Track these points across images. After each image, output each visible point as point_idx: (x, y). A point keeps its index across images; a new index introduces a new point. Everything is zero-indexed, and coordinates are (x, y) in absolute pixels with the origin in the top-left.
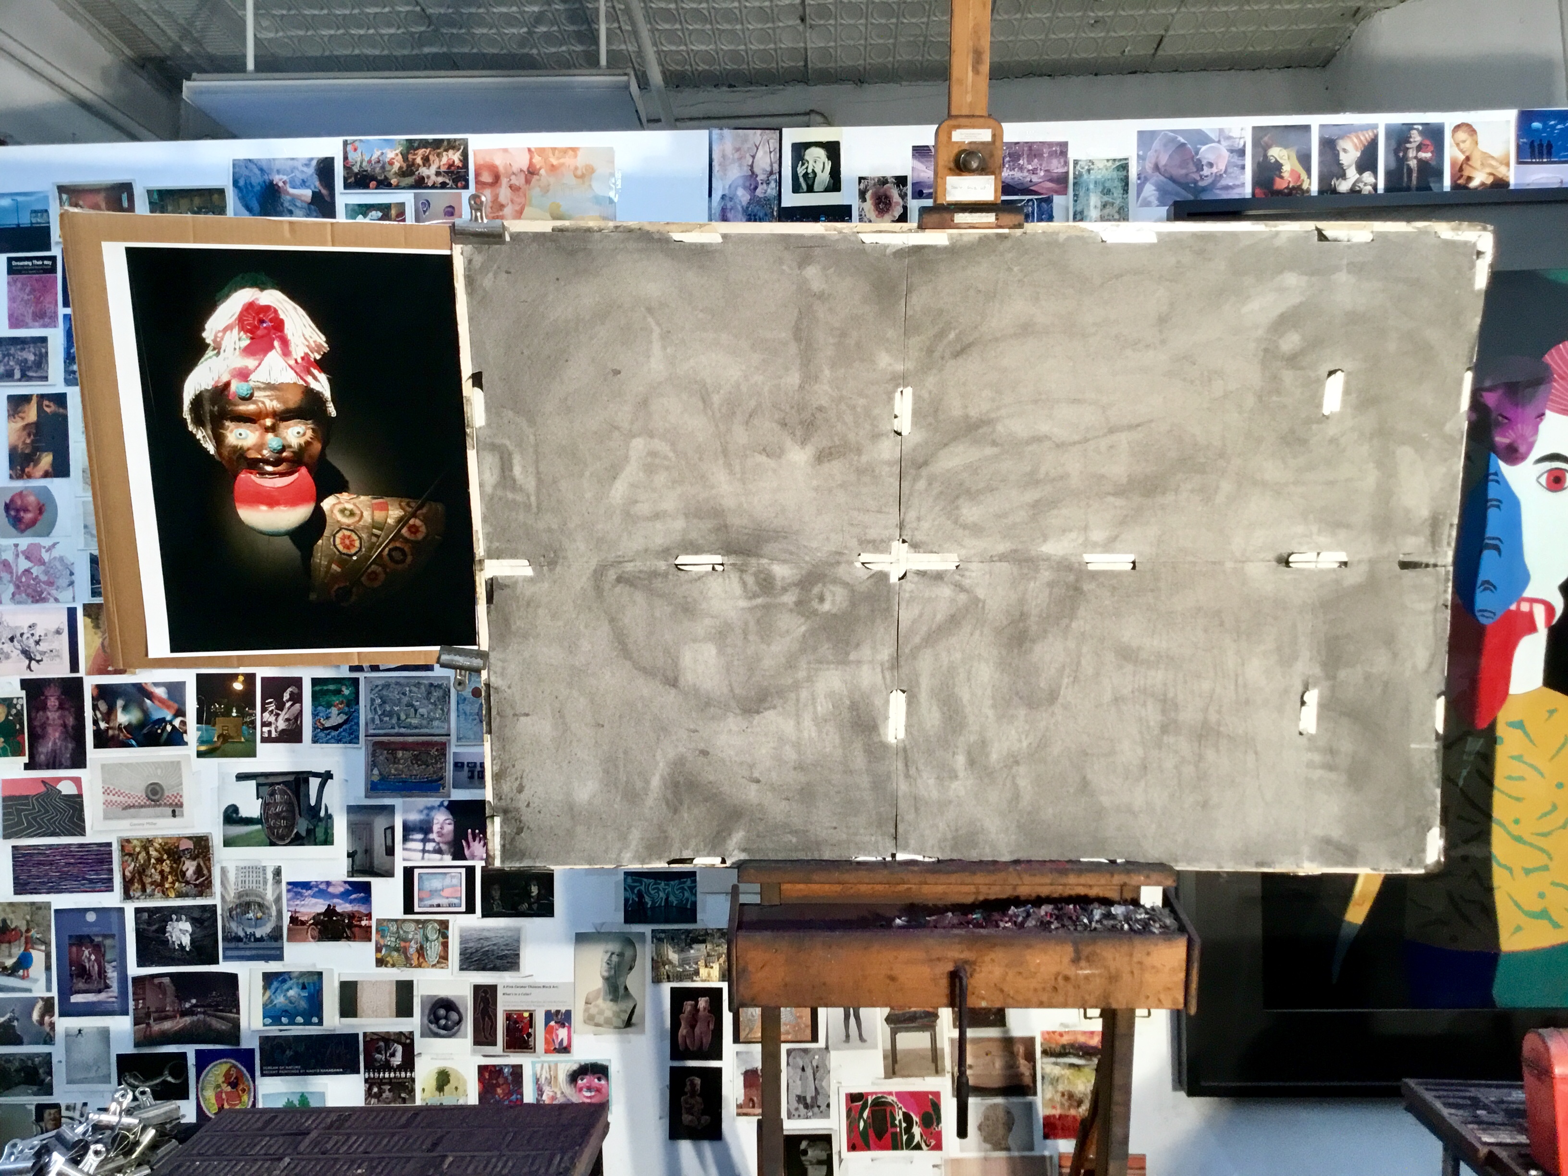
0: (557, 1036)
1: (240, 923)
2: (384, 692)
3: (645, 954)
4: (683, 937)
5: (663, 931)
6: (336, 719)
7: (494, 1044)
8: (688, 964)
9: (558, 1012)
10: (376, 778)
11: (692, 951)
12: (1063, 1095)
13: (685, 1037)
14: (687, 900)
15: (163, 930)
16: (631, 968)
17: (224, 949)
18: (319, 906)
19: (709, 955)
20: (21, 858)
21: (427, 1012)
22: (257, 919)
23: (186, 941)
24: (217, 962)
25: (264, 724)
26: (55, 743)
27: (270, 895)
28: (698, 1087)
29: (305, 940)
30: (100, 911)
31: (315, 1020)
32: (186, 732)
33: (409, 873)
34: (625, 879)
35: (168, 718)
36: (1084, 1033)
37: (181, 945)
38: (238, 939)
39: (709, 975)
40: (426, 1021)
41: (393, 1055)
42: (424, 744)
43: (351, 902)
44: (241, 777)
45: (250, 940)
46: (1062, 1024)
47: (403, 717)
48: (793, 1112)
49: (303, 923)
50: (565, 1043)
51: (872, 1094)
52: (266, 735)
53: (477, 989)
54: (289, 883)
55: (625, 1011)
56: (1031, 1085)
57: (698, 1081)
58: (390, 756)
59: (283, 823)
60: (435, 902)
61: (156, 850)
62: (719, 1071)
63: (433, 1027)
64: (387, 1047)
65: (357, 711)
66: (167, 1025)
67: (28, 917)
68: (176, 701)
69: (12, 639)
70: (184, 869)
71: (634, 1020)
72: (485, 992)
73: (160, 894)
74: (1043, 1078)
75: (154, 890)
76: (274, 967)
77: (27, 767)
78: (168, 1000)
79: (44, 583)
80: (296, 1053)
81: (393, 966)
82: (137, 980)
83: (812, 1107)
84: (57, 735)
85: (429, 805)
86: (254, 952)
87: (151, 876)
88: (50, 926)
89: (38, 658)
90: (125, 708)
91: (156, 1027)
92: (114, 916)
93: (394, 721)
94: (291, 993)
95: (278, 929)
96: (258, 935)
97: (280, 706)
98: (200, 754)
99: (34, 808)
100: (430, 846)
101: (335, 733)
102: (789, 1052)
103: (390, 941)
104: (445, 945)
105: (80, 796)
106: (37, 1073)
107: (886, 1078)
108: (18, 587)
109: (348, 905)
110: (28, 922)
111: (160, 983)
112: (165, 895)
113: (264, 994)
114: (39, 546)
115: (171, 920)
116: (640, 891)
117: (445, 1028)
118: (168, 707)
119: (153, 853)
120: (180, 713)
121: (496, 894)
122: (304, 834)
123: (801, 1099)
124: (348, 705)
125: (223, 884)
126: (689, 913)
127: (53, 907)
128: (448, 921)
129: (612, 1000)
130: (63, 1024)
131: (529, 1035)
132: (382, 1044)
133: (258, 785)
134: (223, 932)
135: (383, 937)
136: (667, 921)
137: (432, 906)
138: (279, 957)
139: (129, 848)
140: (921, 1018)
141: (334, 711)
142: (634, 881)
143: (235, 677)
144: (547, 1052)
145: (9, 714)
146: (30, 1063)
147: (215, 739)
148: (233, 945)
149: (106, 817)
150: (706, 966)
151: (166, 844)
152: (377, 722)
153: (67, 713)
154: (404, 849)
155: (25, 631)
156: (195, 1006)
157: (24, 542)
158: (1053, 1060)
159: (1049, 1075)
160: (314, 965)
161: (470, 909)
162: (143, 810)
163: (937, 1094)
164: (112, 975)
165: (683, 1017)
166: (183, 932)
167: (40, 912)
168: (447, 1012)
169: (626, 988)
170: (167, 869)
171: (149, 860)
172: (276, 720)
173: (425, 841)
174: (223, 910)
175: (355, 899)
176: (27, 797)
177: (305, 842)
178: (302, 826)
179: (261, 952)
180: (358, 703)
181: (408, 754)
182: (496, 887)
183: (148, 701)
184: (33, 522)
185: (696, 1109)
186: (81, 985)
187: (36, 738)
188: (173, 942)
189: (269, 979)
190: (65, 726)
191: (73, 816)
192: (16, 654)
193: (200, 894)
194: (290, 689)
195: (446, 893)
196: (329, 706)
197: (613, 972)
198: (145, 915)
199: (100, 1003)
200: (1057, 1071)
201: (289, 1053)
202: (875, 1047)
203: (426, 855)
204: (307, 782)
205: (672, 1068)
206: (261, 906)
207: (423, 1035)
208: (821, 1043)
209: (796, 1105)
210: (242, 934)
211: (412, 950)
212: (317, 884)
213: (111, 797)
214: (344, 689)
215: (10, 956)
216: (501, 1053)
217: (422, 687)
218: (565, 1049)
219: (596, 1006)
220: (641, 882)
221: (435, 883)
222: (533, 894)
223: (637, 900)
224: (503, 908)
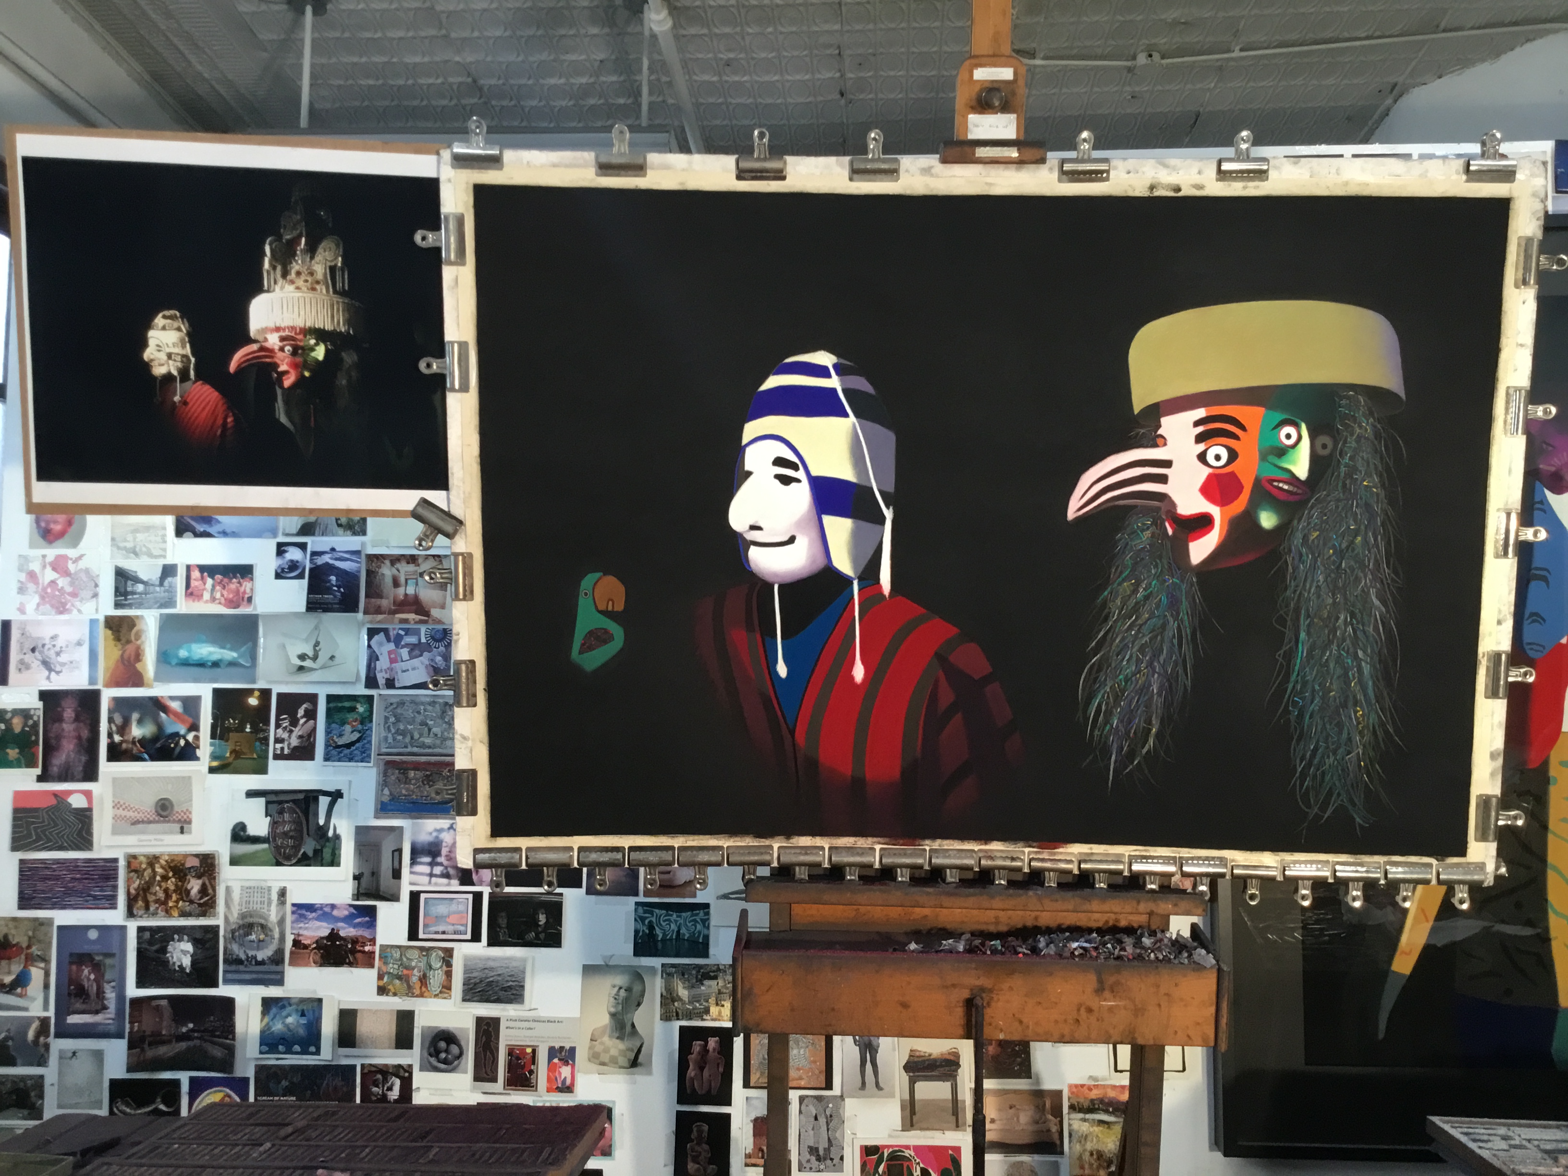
0: (560, 1073)
1: (242, 945)
2: (399, 711)
3: (656, 987)
4: (694, 972)
5: (673, 966)
6: (349, 736)
7: (495, 1080)
8: (698, 1001)
9: (562, 1048)
10: (386, 799)
11: (703, 988)
12: (1092, 1154)
13: (692, 1079)
14: (700, 933)
15: (164, 950)
16: (639, 1005)
17: (225, 972)
18: (321, 930)
19: (720, 992)
20: (27, 871)
21: (427, 1044)
22: (260, 941)
23: (187, 962)
24: (215, 985)
25: (278, 740)
26: (68, 756)
27: (273, 916)
28: (705, 1134)
29: (307, 965)
30: (104, 929)
31: (312, 1049)
32: (198, 747)
33: (415, 897)
34: (636, 910)
35: (182, 732)
36: (1114, 1087)
37: (181, 966)
38: (239, 962)
39: (720, 1013)
40: (426, 1054)
41: (390, 1089)
42: (435, 764)
43: (355, 926)
44: (251, 794)
45: (251, 964)
46: (1091, 1077)
47: (416, 736)
48: (804, 1162)
49: (306, 947)
50: (568, 1082)
51: (888, 1147)
52: (279, 752)
53: (480, 1021)
54: (294, 905)
55: (632, 1050)
56: (1058, 1142)
57: (706, 1128)
58: (401, 776)
59: (290, 842)
60: (441, 928)
61: (162, 867)
62: (728, 1116)
63: (433, 1060)
64: (385, 1080)
65: (371, 729)
66: (163, 1051)
67: (30, 933)
68: (190, 715)
69: (33, 650)
70: (189, 887)
71: (641, 1059)
72: (488, 1024)
73: (163, 914)
74: (1070, 1135)
75: (157, 908)
76: (273, 992)
77: (40, 779)
78: (165, 1024)
79: (69, 594)
80: (292, 1083)
81: (395, 994)
82: (136, 1002)
83: (825, 1159)
84: (72, 747)
85: (438, 827)
86: (254, 976)
87: (155, 894)
88: (50, 943)
89: (58, 668)
90: (140, 722)
91: (150, 1053)
92: (116, 935)
93: (408, 739)
94: (290, 1020)
95: (280, 952)
96: (259, 958)
97: (294, 722)
98: (212, 770)
99: (43, 822)
100: (438, 870)
101: (347, 751)
102: (802, 1099)
103: (392, 968)
104: (449, 974)
105: (90, 810)
106: (28, 1096)
107: (902, 1130)
108: (42, 598)
109: (352, 930)
110: (30, 938)
111: (158, 1006)
112: (168, 913)
113: (262, 1021)
114: (65, 558)
115: (173, 940)
116: (650, 922)
117: (445, 1062)
118: (183, 722)
119: (159, 870)
120: (194, 727)
121: (503, 921)
122: (310, 853)
123: (813, 1150)
124: (362, 723)
125: (227, 905)
126: (701, 947)
127: (58, 922)
128: (452, 949)
129: (618, 1038)
130: (58, 1045)
131: (531, 1072)
132: (379, 1076)
133: (268, 803)
134: (225, 954)
135: (386, 963)
136: (677, 955)
137: (437, 933)
138: (280, 982)
139: (135, 864)
140: (941, 1066)
141: (348, 728)
142: (645, 912)
143: (249, 692)
144: (549, 1090)
145: (25, 725)
146: (22, 1085)
147: (228, 755)
148: (233, 968)
149: (115, 831)
150: (717, 1004)
151: (173, 861)
152: (390, 740)
153: (82, 725)
154: (411, 873)
155: (47, 641)
156: (192, 1030)
157: (52, 553)
158: (1081, 1115)
159: (1078, 1131)
160: (315, 992)
161: (476, 937)
162: (152, 826)
163: (957, 1150)
164: (110, 995)
165: (692, 1058)
166: (184, 952)
167: (43, 928)
168: (448, 1044)
169: (633, 1026)
170: (172, 888)
171: (155, 877)
172: (290, 737)
173: (432, 864)
174: (225, 930)
175: (360, 923)
176: (36, 810)
177: (312, 862)
178: (309, 847)
179: (261, 976)
180: (371, 721)
181: (419, 774)
182: (503, 914)
183: (163, 715)
184: (61, 535)
185: (702, 1158)
186: (78, 1006)
187: (50, 750)
188: (174, 963)
189: (268, 1004)
190: (79, 738)
191: (82, 828)
192: (36, 664)
193: (203, 914)
194: (305, 706)
195: (452, 919)
196: (343, 723)
197: (620, 1007)
198: (147, 935)
199: (94, 1025)
200: (1085, 1128)
201: (285, 1083)
202: (893, 1096)
203: (434, 879)
204: (316, 800)
205: (679, 1113)
206: (263, 927)
207: (421, 1070)
208: (836, 1091)
209: (808, 1156)
210: (243, 957)
211: (414, 979)
212: (322, 907)
213: (120, 812)
214: (358, 706)
215: (9, 973)
216: (502, 1091)
217: (437, 706)
218: (568, 1089)
219: (602, 1043)
220: (652, 913)
221: (442, 909)
222: (540, 923)
223: (647, 931)
224: (510, 937)
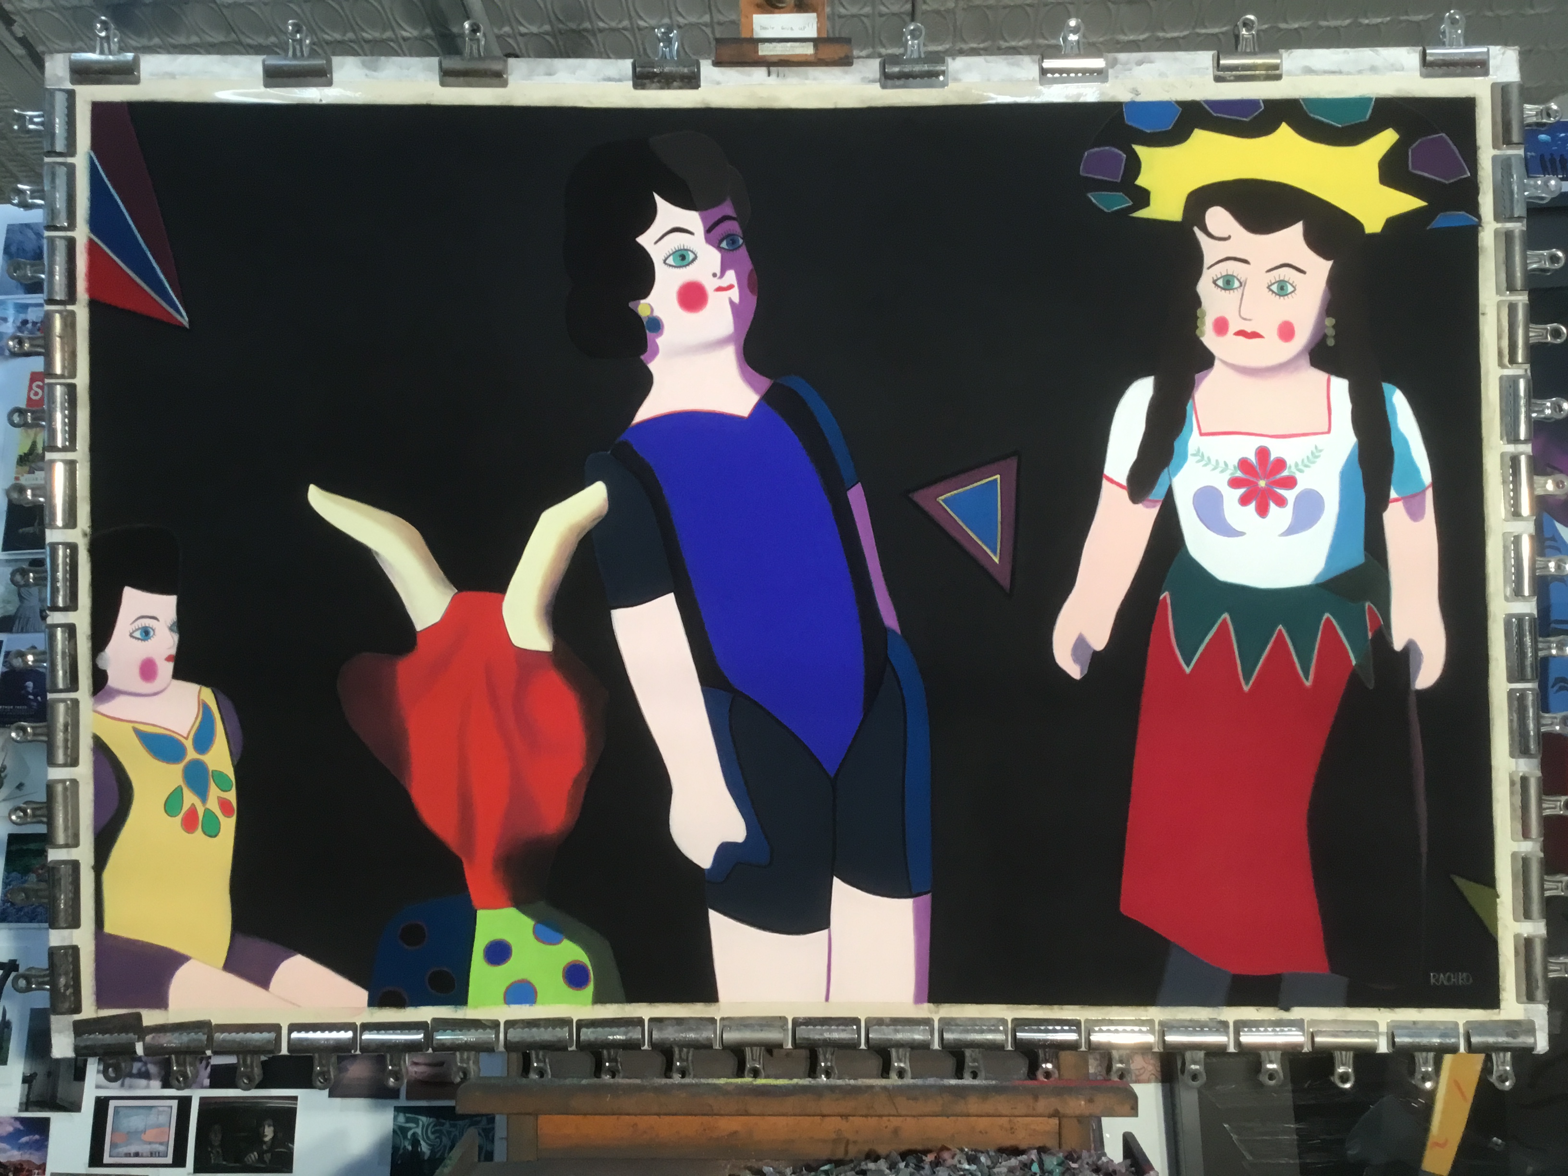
14: (479, 1147)
33: (101, 1105)
34: (395, 1119)
43: (20, 1147)
60: (133, 1149)
100: (134, 1067)
101: (28, 909)
109: (16, 1153)
121: (216, 1138)
141: (33, 878)
142: (408, 1120)
161: (179, 1161)
175: (26, 1143)
182: (217, 1127)
195: (148, 1136)
196: (27, 871)
203: (128, 1081)
220: (416, 1122)
221: (135, 1122)
222: (267, 1139)
223: (410, 1148)
224: (225, 1161)
